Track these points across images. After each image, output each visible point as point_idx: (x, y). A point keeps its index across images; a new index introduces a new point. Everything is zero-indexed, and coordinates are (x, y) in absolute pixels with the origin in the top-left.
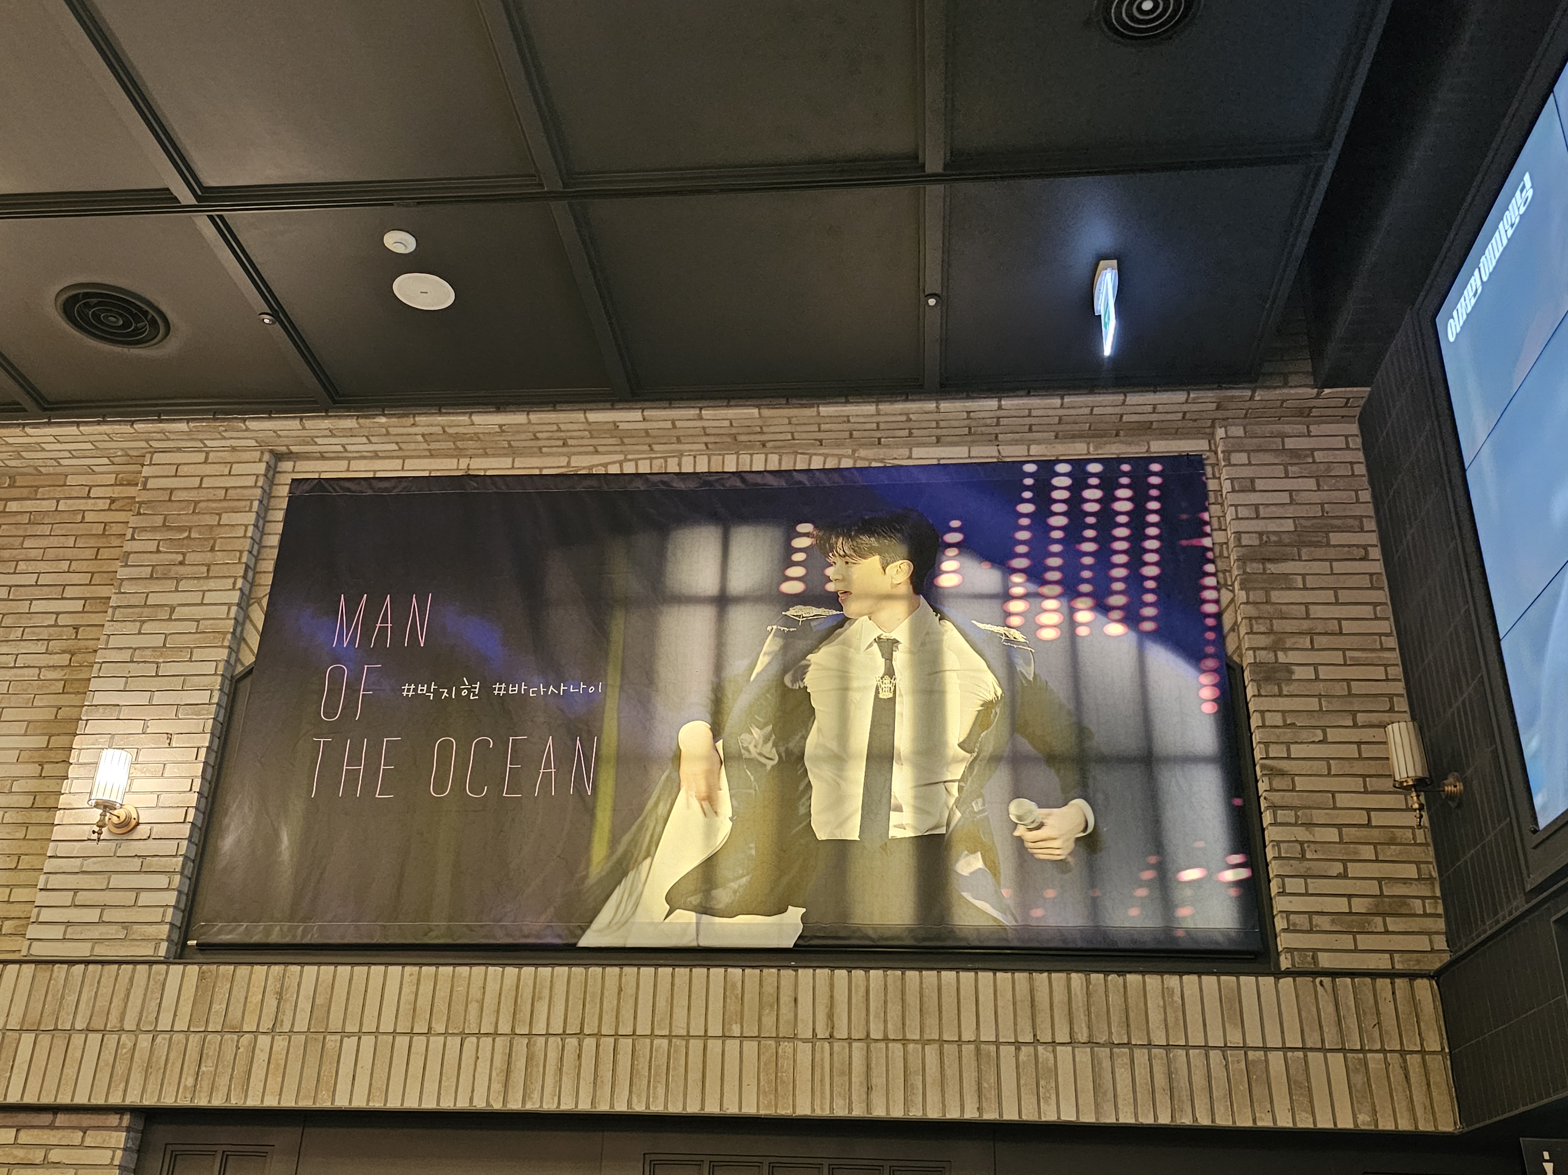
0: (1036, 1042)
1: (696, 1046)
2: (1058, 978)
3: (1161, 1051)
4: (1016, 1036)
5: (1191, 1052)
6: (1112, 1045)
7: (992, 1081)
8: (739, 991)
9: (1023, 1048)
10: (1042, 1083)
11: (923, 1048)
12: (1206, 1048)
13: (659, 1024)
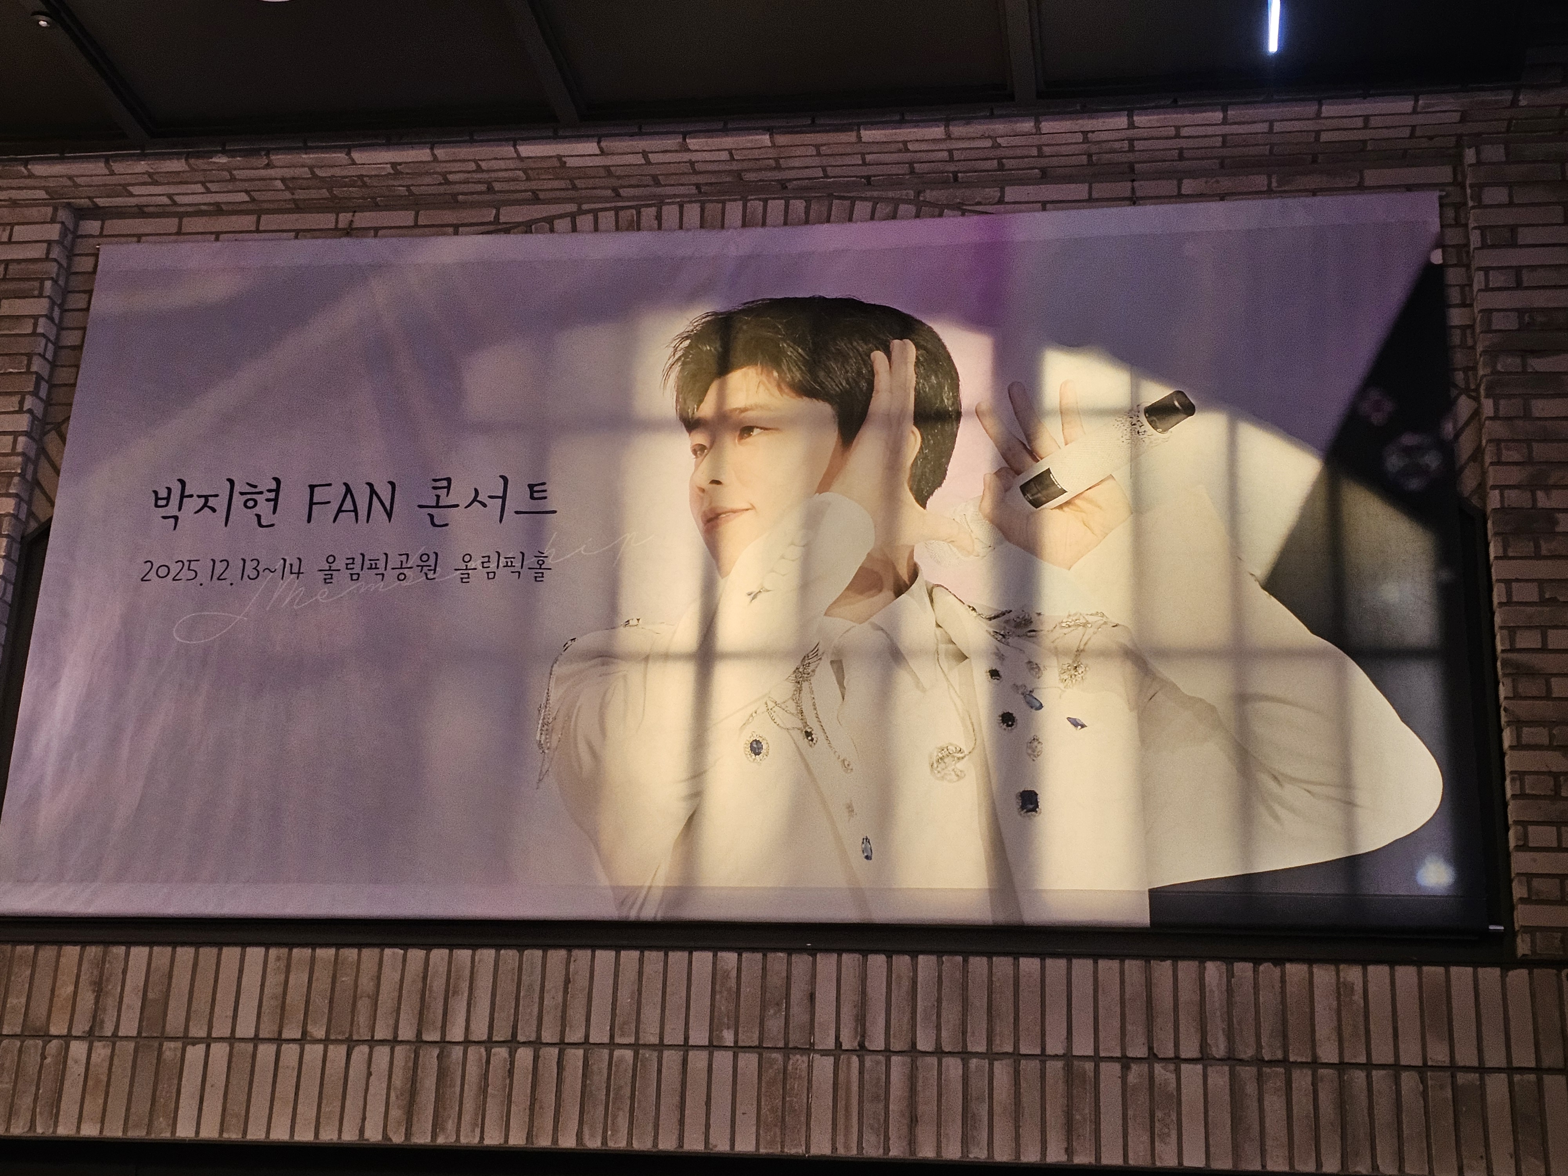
0: (1152, 1057)
1: (672, 1058)
2: (1187, 969)
3: (1331, 1071)
4: (1123, 1049)
5: (1374, 1073)
6: (1259, 1062)
7: (1087, 1111)
8: (733, 983)
9: (1134, 1067)
10: (1159, 1114)
11: (991, 1065)
12: (1396, 1068)
13: (621, 1029)
